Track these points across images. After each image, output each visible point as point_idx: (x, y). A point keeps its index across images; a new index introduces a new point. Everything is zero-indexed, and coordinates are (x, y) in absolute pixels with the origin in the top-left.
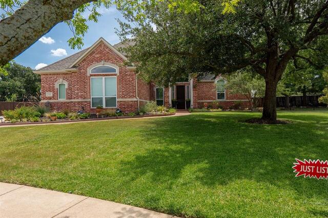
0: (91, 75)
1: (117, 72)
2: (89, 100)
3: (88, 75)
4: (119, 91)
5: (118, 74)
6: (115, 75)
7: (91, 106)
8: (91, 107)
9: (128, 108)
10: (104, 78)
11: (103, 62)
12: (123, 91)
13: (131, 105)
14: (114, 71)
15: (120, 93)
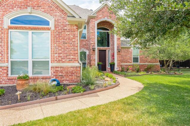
0: (10, 28)
1: (52, 25)
2: (5, 64)
3: (5, 26)
4: (53, 53)
5: (53, 28)
6: (49, 29)
7: (9, 73)
8: (10, 75)
9: (67, 76)
10: (30, 32)
11: (29, 9)
12: (60, 52)
13: (72, 73)
14: (47, 23)
15: (56, 55)
